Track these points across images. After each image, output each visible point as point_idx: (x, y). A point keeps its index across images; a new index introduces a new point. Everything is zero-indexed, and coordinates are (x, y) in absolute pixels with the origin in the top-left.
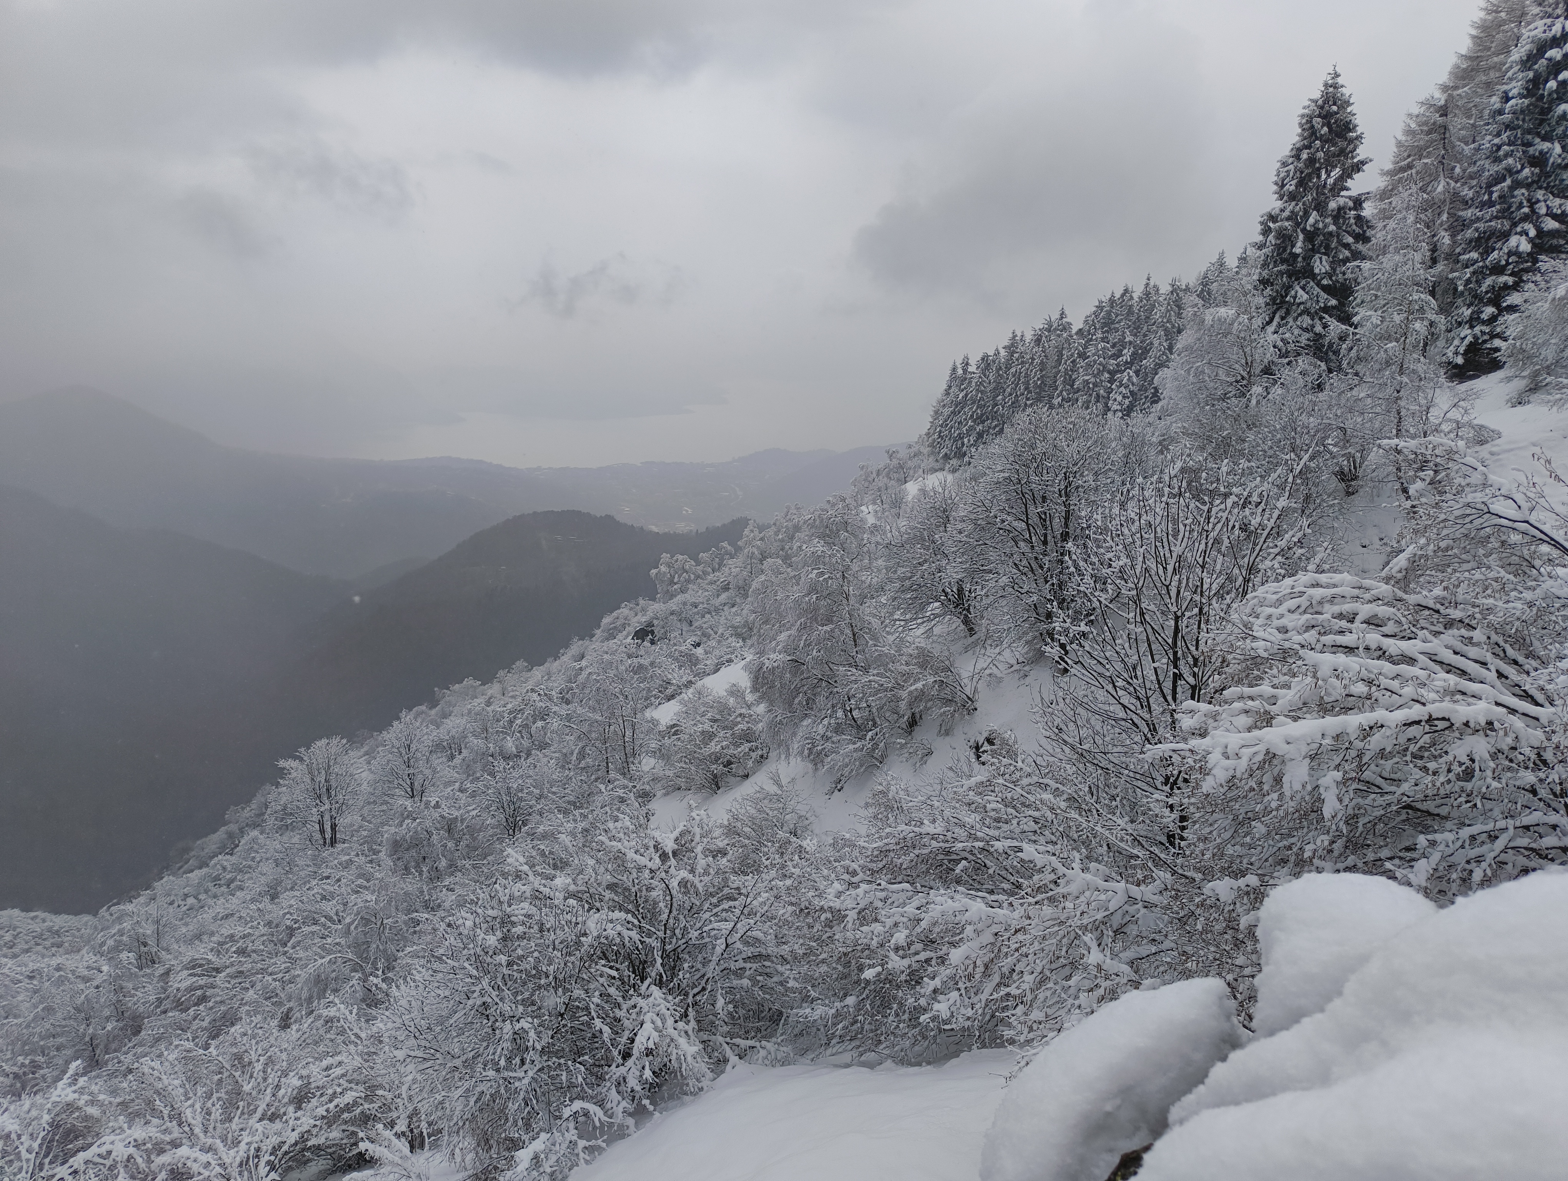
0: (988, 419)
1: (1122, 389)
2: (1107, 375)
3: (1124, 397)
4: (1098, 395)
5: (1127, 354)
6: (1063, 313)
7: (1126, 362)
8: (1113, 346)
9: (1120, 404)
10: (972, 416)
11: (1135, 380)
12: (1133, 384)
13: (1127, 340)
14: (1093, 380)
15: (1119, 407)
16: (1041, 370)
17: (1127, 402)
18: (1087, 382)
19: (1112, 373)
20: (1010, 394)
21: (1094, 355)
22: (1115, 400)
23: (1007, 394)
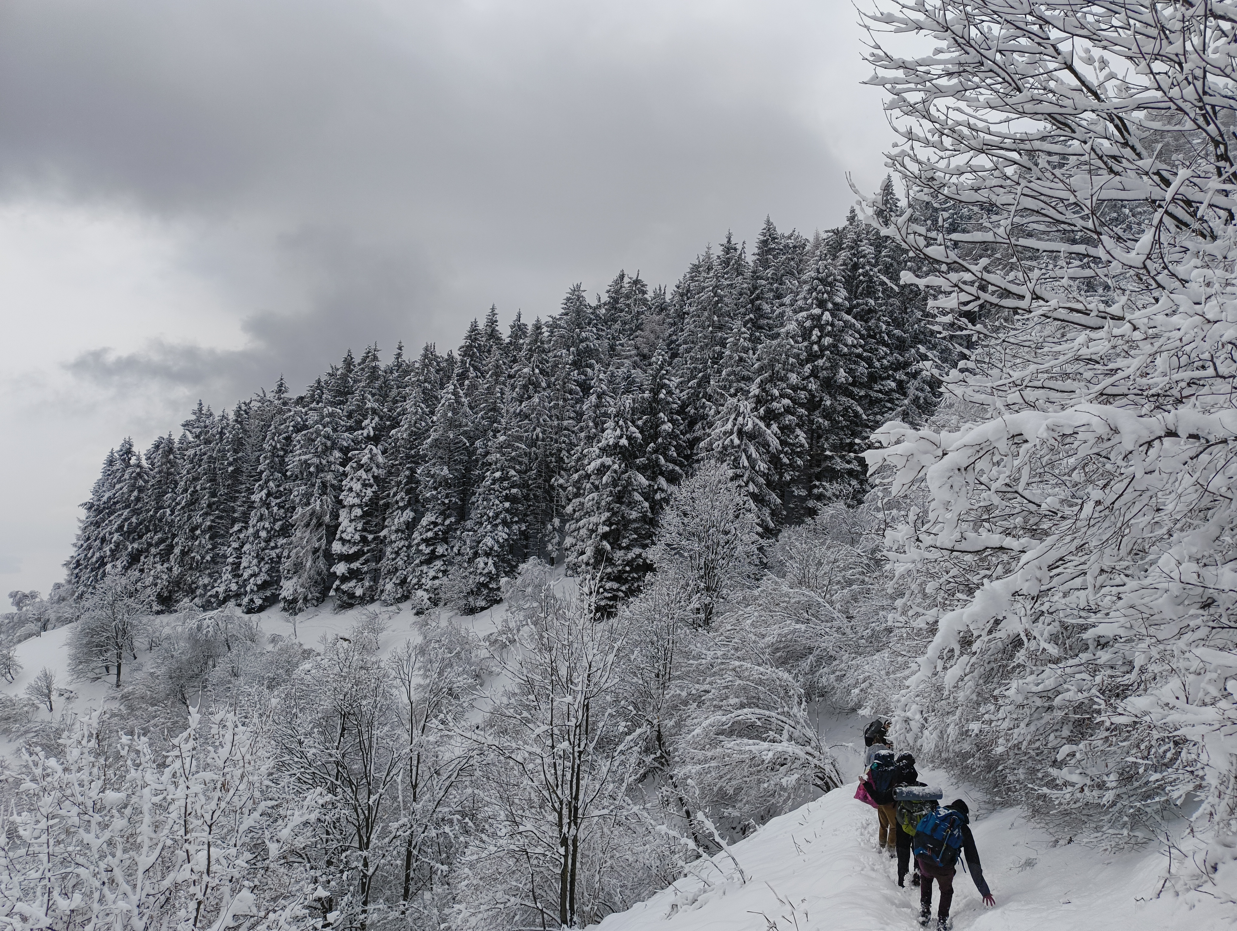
0: (148, 530)
1: (361, 473)
2: (337, 454)
3: (365, 485)
4: (324, 485)
5: (370, 426)
6: (281, 385)
7: (368, 438)
8: (349, 416)
9: (358, 495)
10: (121, 527)
11: (380, 459)
12: (378, 467)
13: (369, 405)
14: (316, 460)
15: (357, 501)
16: (236, 451)
17: (369, 492)
18: (306, 464)
19: (345, 451)
20: (185, 491)
21: (316, 423)
22: (351, 490)
23: (179, 489)
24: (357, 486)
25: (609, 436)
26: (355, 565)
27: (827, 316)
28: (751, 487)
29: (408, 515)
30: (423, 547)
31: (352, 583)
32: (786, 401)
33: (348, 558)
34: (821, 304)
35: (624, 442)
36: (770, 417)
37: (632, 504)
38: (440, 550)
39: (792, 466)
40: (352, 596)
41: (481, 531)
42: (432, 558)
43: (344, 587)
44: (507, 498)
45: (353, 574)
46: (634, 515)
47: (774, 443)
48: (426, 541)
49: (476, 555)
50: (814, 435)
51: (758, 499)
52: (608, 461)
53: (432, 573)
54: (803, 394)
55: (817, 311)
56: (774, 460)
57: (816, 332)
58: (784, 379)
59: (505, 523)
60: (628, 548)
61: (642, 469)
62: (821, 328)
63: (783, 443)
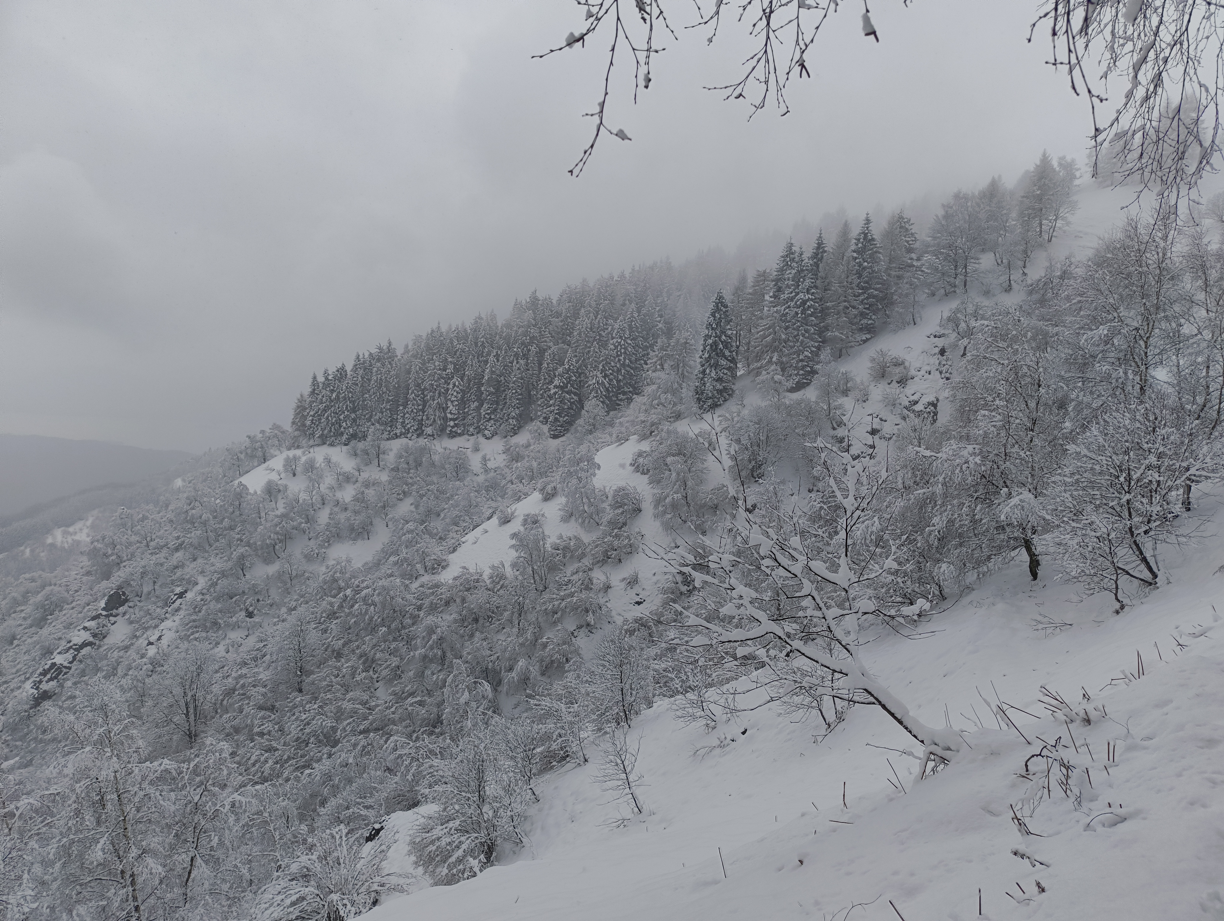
1: (456, 388)
2: (443, 381)
3: (457, 393)
4: (440, 392)
11: (461, 383)
14: (436, 383)
16: (397, 378)
18: (432, 385)
22: (452, 395)
24: (455, 394)
25: (557, 382)
26: (456, 422)
27: (623, 342)
28: (601, 399)
29: (476, 404)
30: (486, 416)
31: (456, 428)
32: (610, 371)
33: (454, 420)
34: (621, 337)
35: (561, 384)
36: (605, 376)
37: (565, 404)
38: (493, 417)
39: (613, 391)
40: (456, 433)
41: (509, 410)
42: (490, 419)
43: (453, 430)
44: (517, 399)
45: (456, 425)
46: (566, 407)
47: (607, 385)
48: (488, 414)
49: (509, 418)
50: (619, 381)
51: (603, 402)
52: (557, 390)
53: (490, 425)
54: (615, 368)
55: (619, 340)
56: (607, 390)
57: (619, 347)
58: (610, 364)
59: (517, 408)
60: (564, 417)
61: (567, 393)
62: (621, 346)
63: (610, 384)
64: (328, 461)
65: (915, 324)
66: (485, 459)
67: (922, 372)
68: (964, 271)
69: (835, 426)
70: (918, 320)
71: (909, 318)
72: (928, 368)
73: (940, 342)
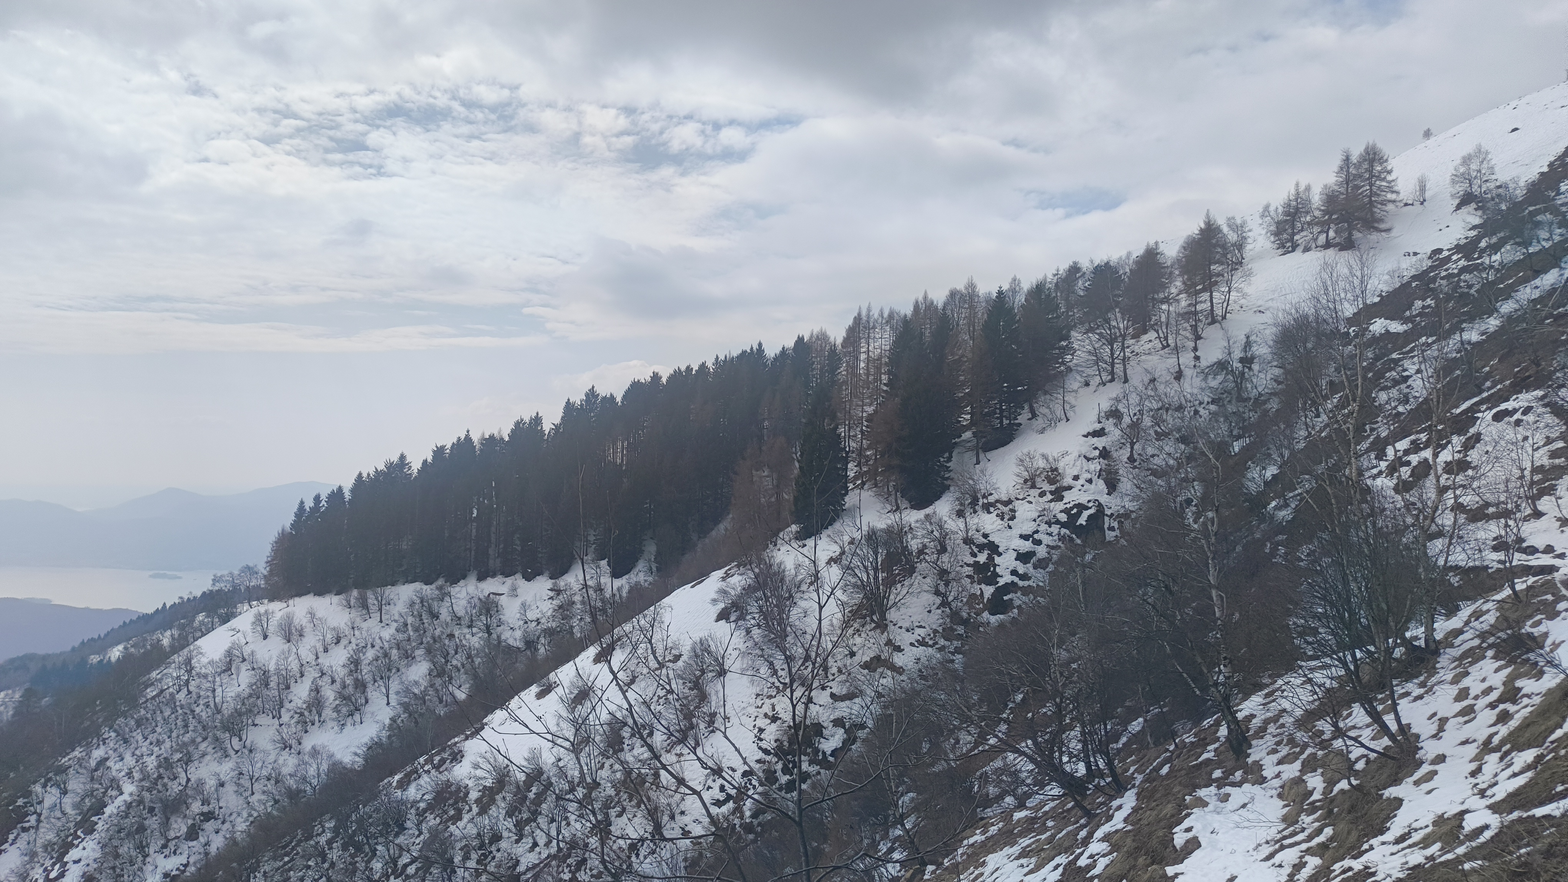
64: (312, 614)
65: (1068, 420)
66: (524, 607)
67: (1081, 481)
68: (1122, 354)
69: (976, 550)
70: (1070, 414)
71: (1059, 412)
72: (1089, 476)
73: (1100, 442)
